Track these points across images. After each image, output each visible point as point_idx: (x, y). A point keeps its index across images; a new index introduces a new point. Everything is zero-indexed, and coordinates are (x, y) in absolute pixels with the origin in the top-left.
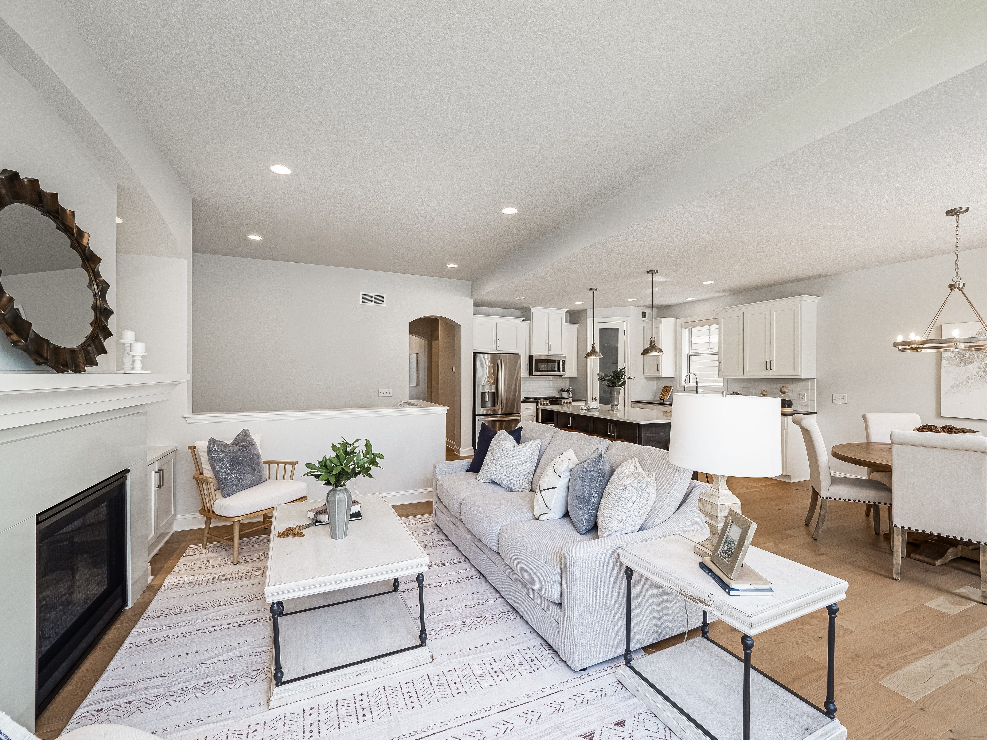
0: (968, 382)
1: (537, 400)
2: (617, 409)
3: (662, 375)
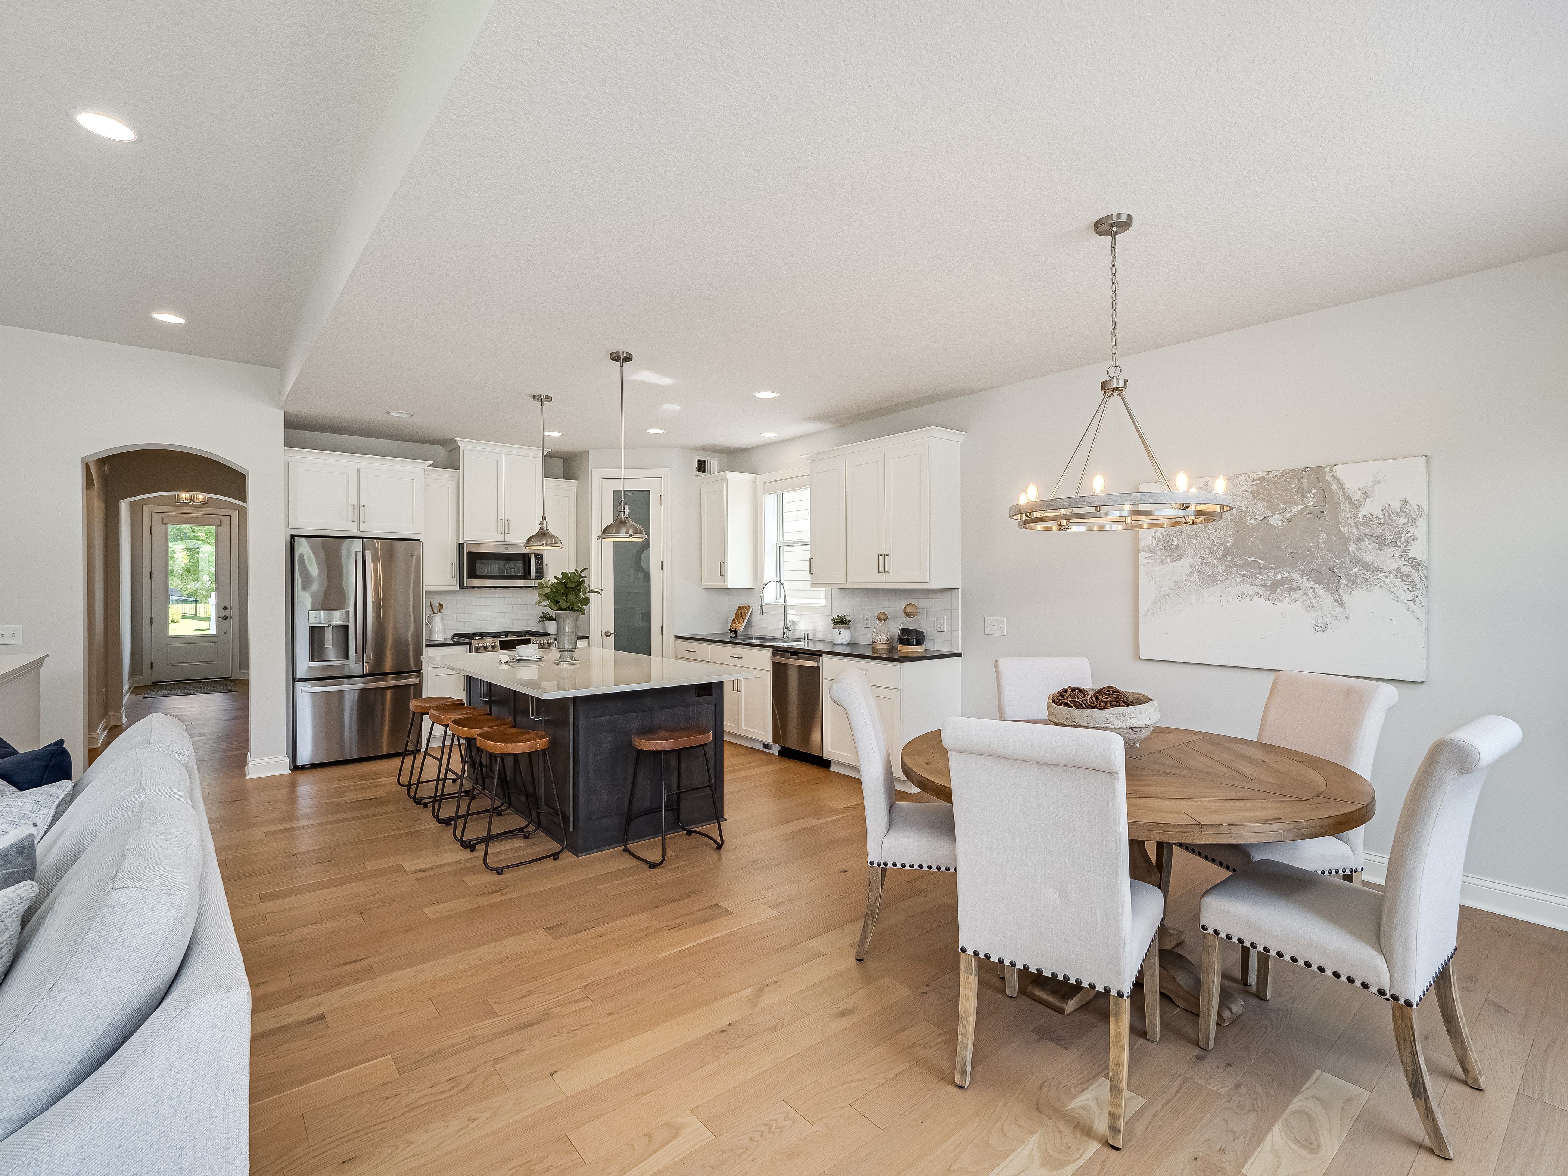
0: (1176, 592)
1: (469, 640)
2: (570, 660)
3: (727, 584)
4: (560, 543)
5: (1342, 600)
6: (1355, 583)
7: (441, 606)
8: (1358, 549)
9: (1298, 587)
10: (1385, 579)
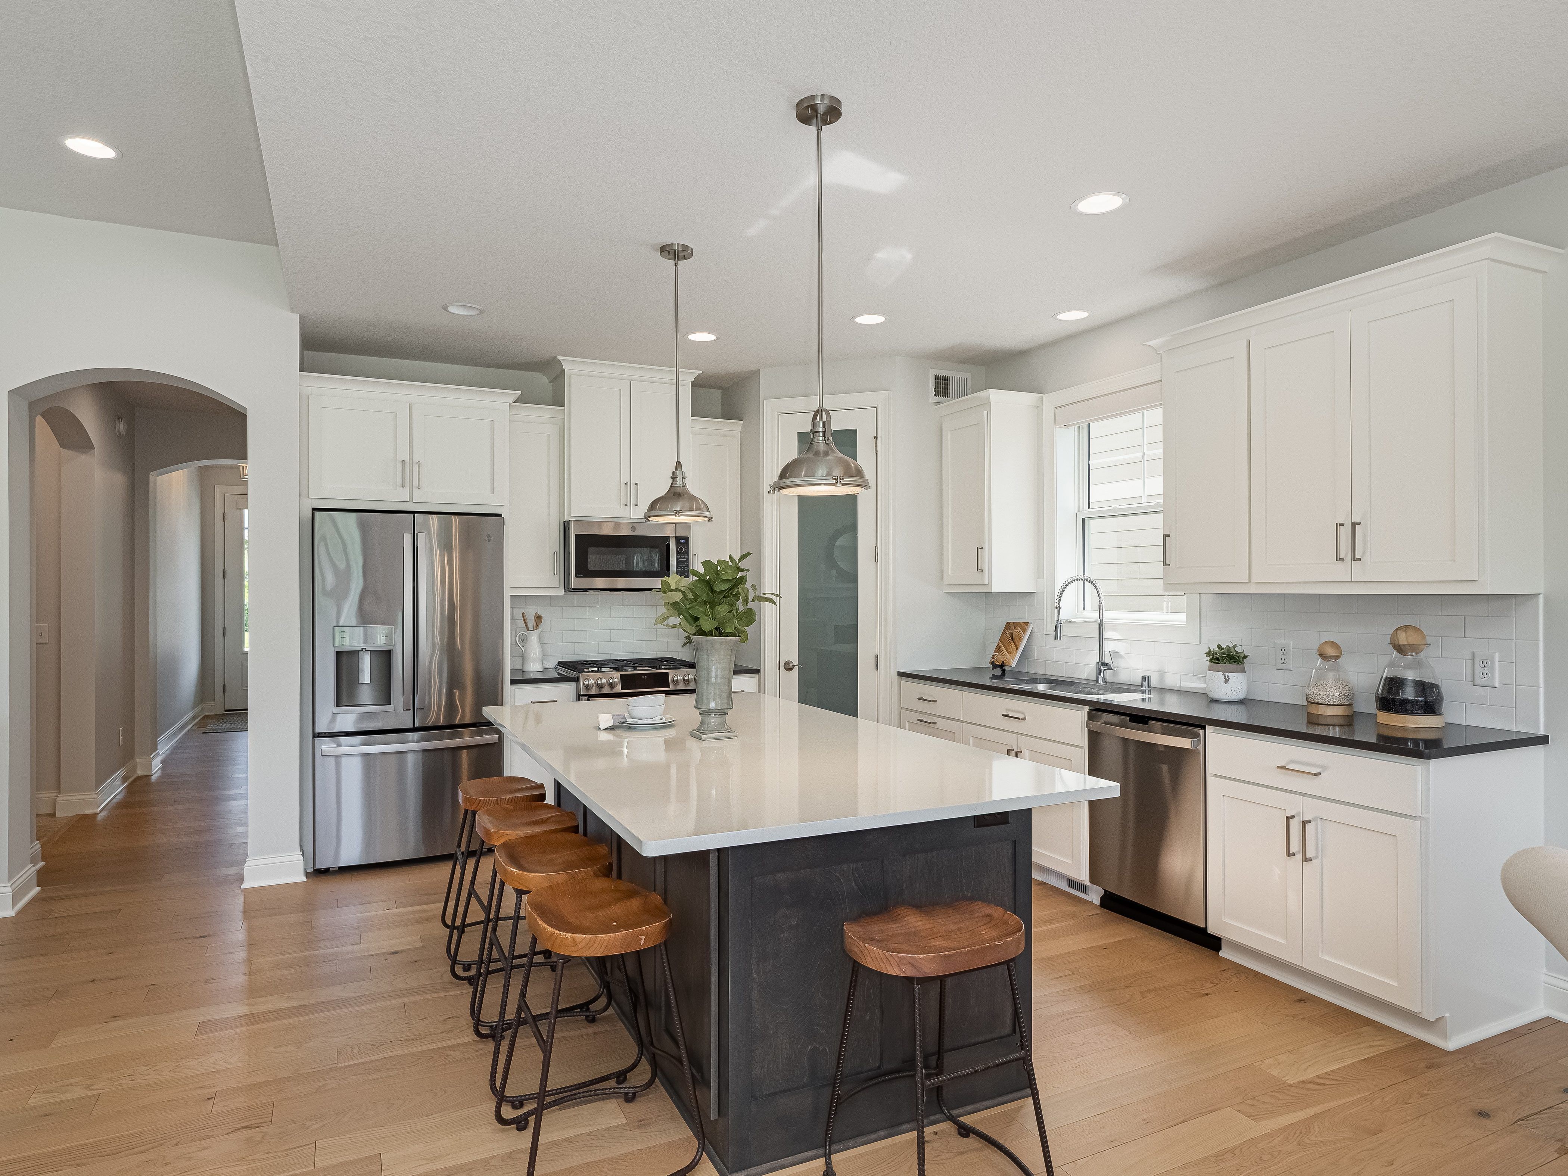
1: (575, 674)
2: (720, 731)
3: (990, 585)
4: (705, 509)
7: (539, 618)
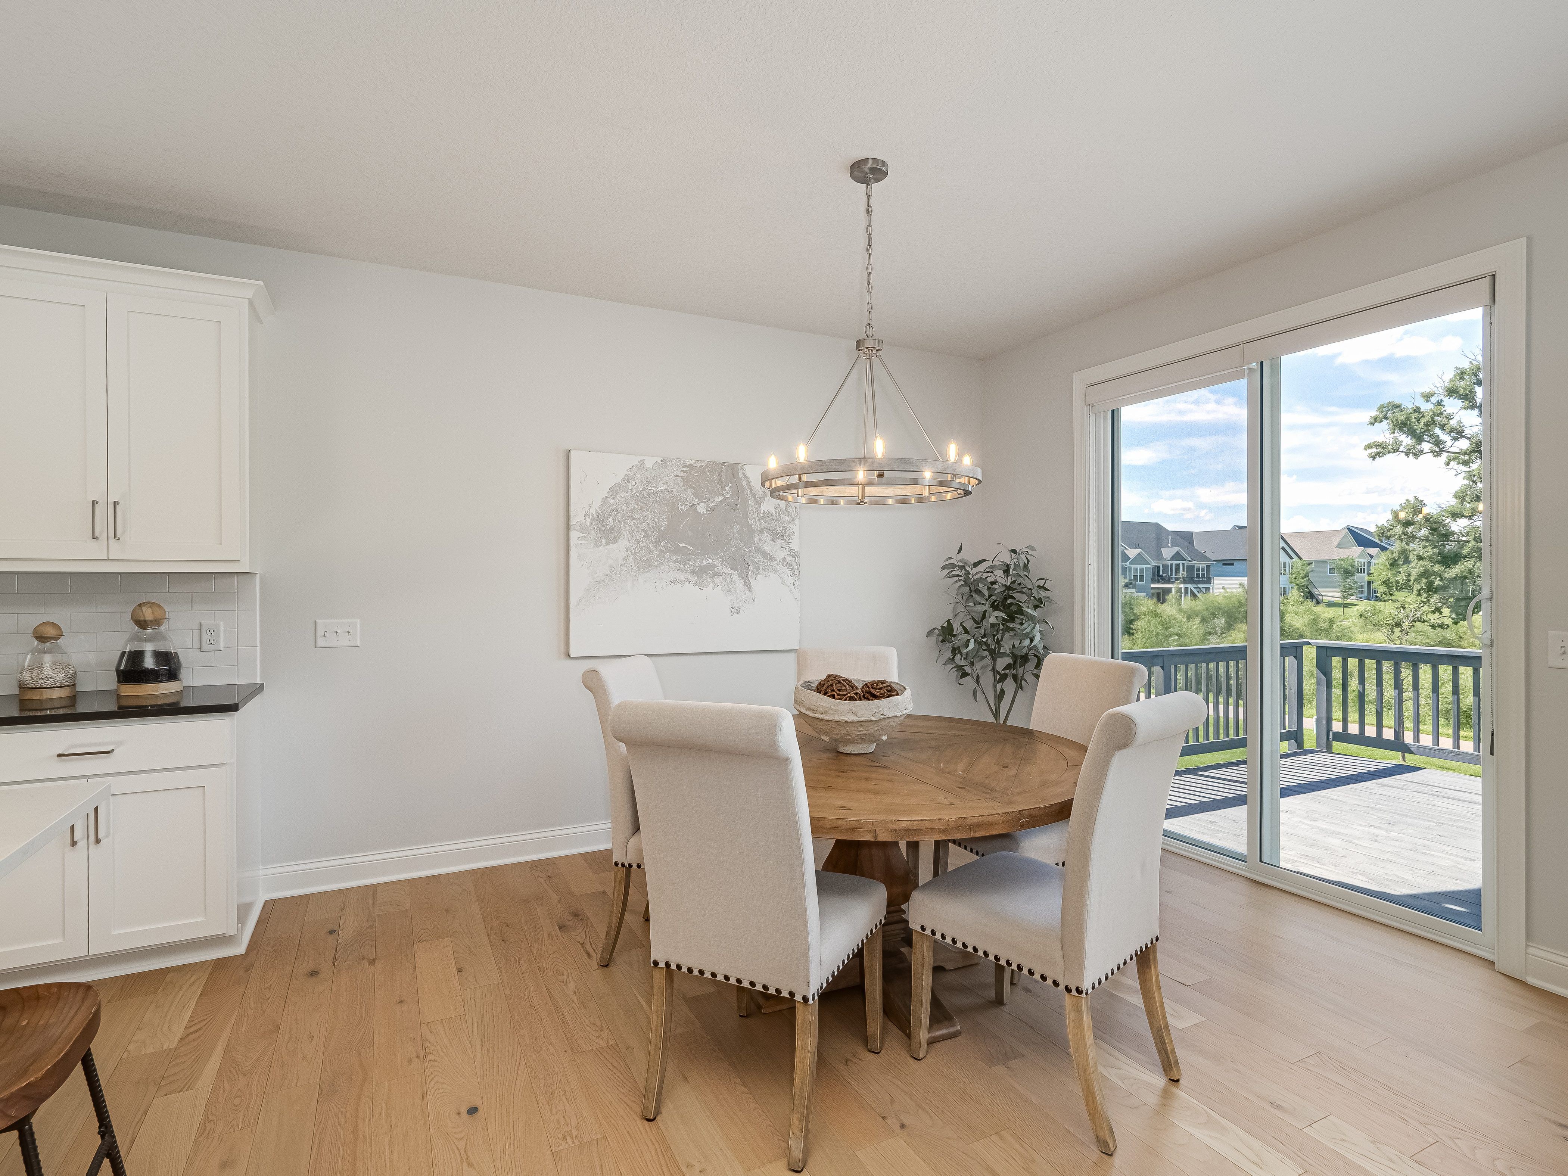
0: (612, 579)
5: (750, 584)
6: (758, 569)
8: (760, 540)
9: (719, 573)
10: (777, 567)
